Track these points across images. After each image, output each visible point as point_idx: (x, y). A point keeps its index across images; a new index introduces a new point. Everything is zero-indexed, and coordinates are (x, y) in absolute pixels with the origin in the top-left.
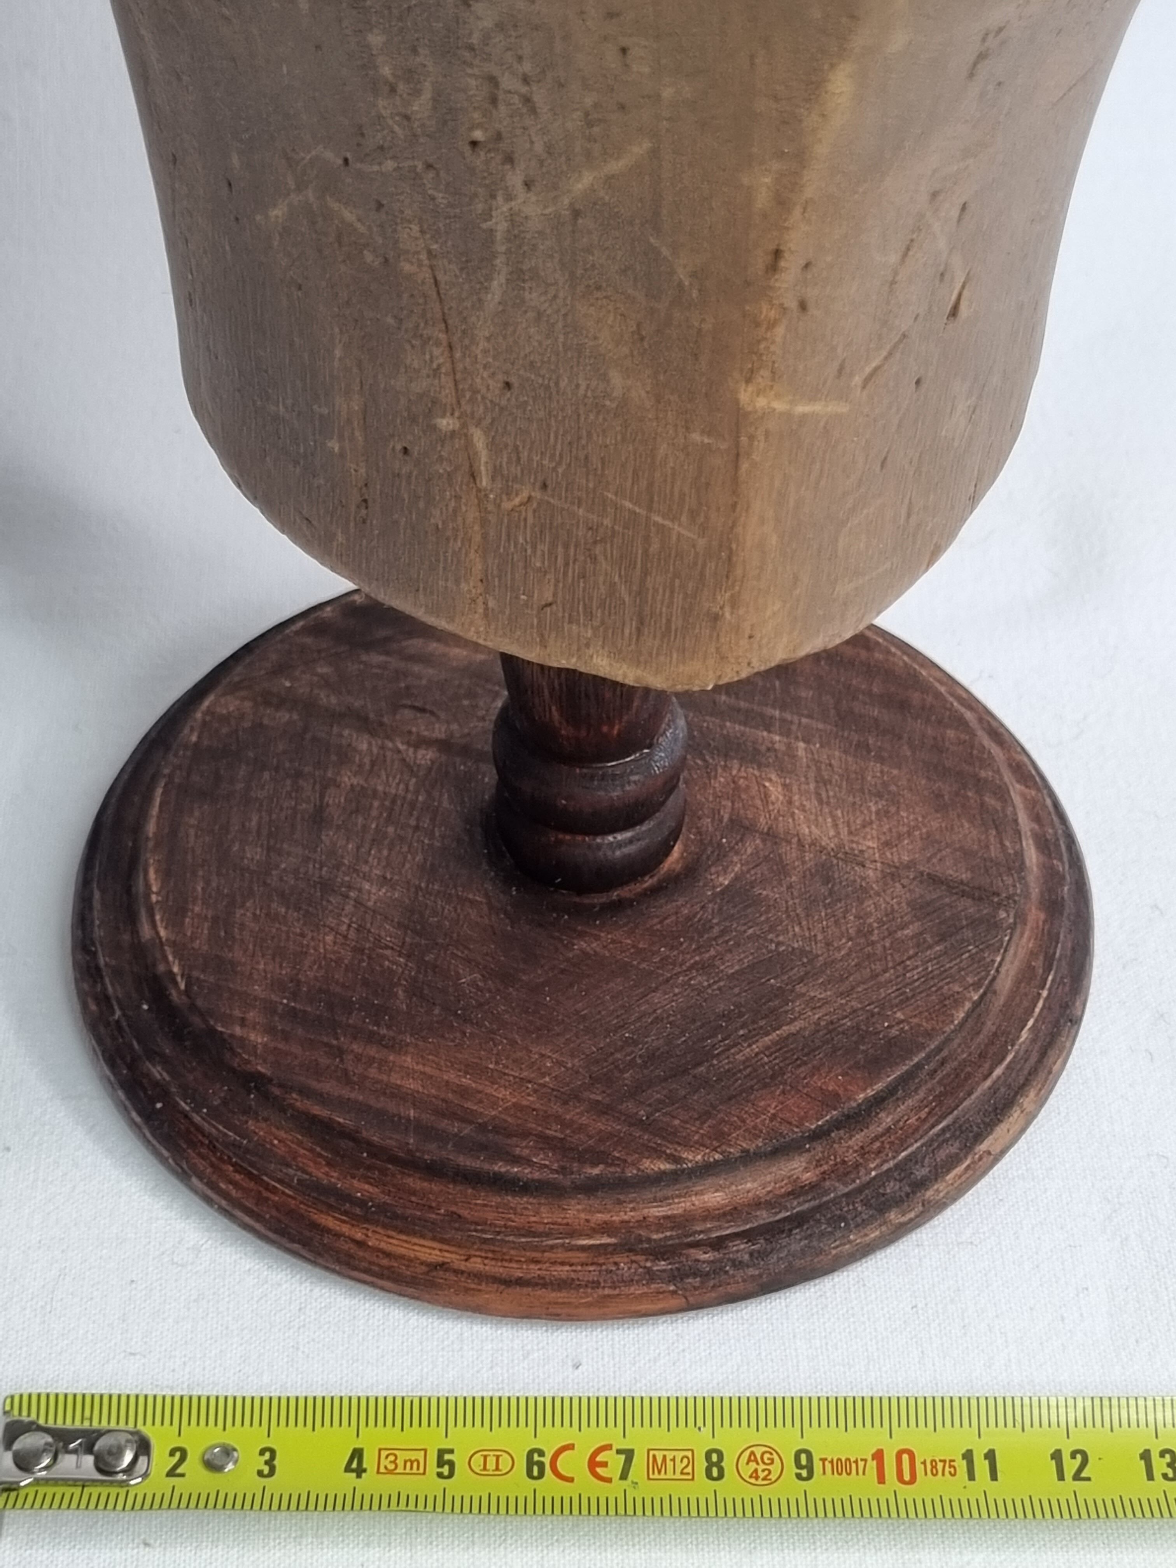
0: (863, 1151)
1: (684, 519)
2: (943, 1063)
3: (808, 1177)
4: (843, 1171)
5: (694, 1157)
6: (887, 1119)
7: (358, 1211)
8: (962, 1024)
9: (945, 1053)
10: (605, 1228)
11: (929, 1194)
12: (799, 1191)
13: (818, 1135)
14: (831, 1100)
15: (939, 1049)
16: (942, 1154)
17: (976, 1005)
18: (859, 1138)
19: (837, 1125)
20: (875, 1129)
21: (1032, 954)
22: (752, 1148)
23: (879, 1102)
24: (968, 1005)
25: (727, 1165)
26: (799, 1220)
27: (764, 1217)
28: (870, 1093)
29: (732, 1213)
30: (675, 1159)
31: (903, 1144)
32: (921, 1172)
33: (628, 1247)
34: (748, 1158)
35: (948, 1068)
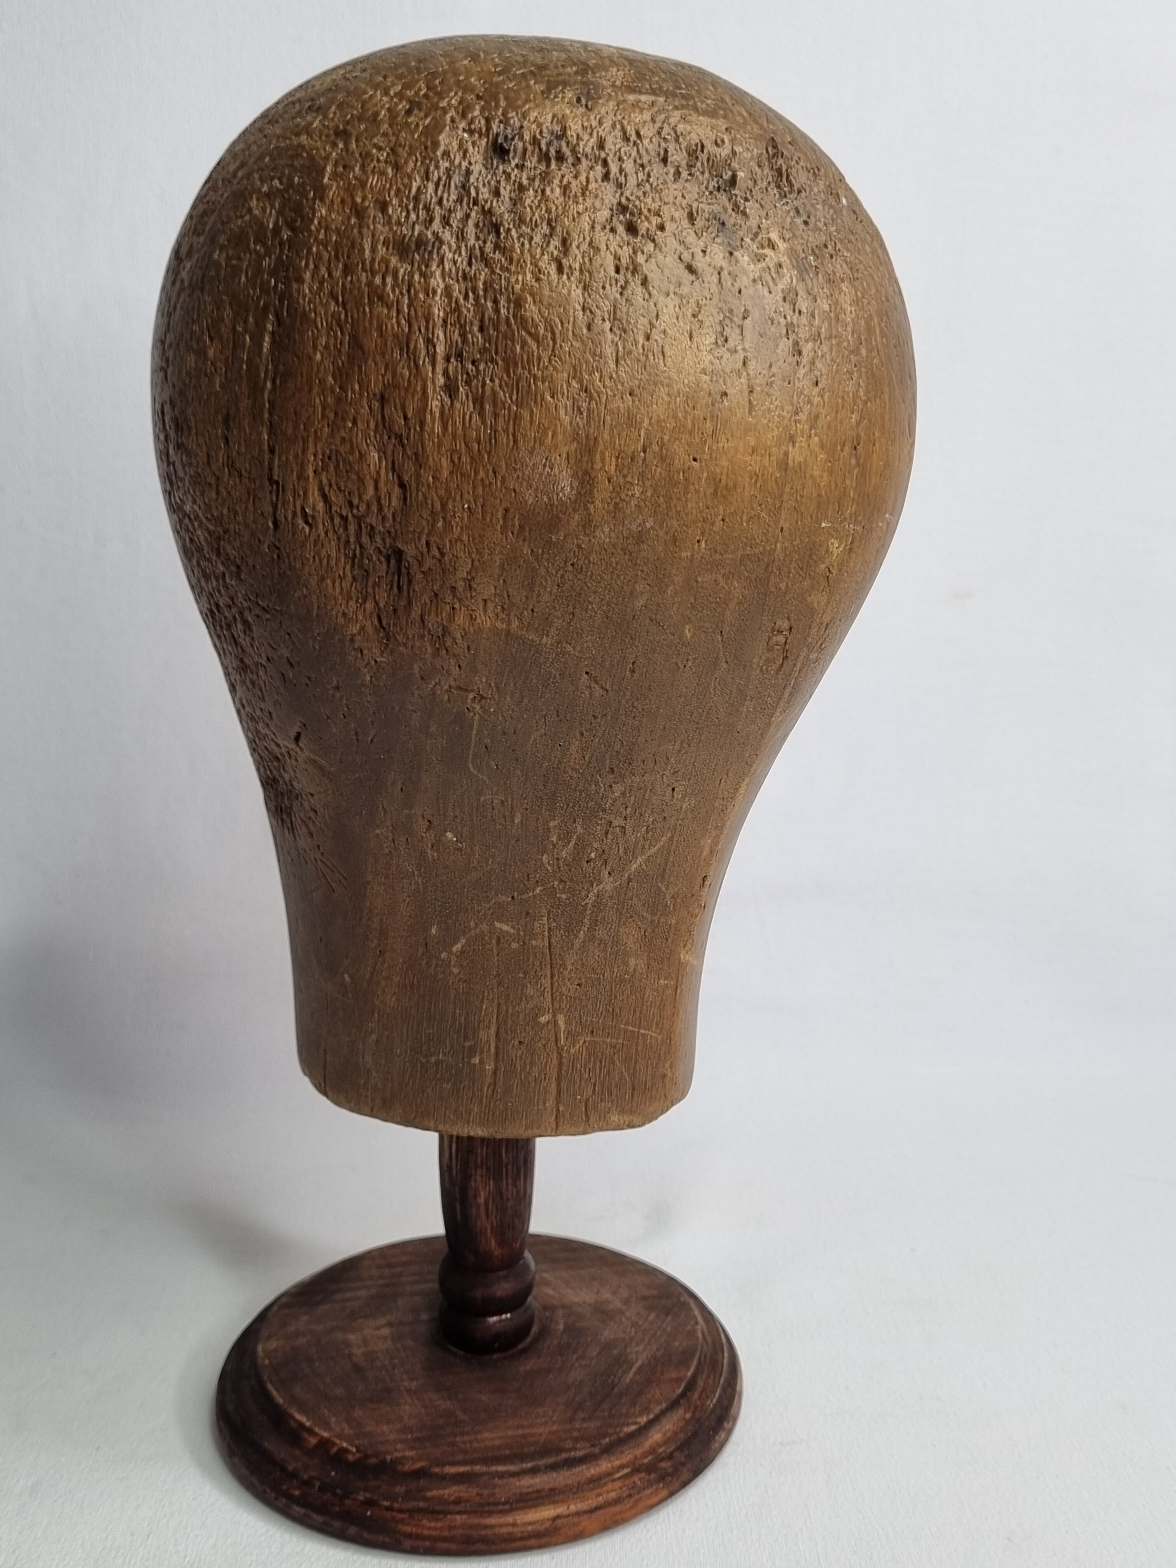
1: (654, 1027)
7: (507, 1507)
10: (622, 1467)
20: (700, 1388)
22: (661, 1409)
25: (657, 1419)
26: (694, 1437)
27: (682, 1438)
29: (668, 1441)
30: (636, 1423)
31: (714, 1391)
32: (724, 1404)
33: (637, 1470)
34: (663, 1414)
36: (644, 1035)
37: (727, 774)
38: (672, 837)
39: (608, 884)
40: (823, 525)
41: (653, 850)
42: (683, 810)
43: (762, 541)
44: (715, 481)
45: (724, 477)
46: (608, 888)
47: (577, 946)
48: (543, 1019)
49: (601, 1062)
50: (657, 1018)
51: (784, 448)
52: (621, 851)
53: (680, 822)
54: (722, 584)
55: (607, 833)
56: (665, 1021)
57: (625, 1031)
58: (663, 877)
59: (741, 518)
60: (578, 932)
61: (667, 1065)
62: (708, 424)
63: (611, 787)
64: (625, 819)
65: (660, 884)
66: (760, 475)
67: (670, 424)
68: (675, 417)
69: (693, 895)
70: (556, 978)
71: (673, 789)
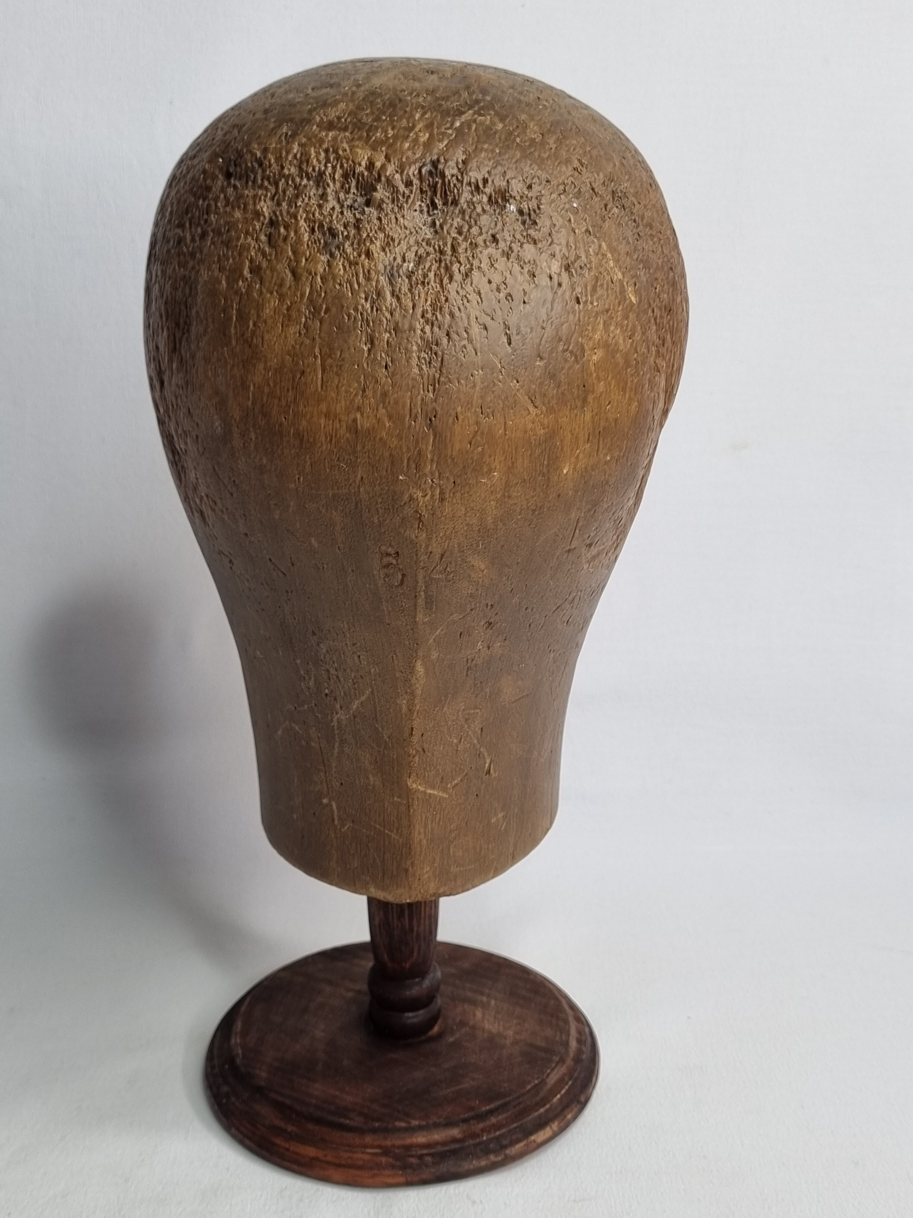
0: (483, 1130)
2: (519, 1104)
3: (459, 1136)
4: (474, 1136)
5: (415, 1123)
6: (493, 1120)
8: (529, 1091)
9: (521, 1100)
10: (378, 1147)
11: (508, 1152)
12: (454, 1140)
13: (465, 1121)
14: (472, 1109)
15: (518, 1098)
16: (514, 1137)
17: (536, 1085)
18: (481, 1125)
19: (473, 1118)
20: (488, 1123)
21: (565, 1074)
22: (438, 1121)
23: (491, 1112)
24: (533, 1084)
25: (428, 1127)
26: (454, 1152)
27: (440, 1149)
28: (488, 1108)
29: (428, 1146)
30: (408, 1122)
31: (499, 1129)
32: (505, 1142)
33: (386, 1155)
34: (436, 1126)
35: (521, 1106)
36: (388, 835)
37: (395, 654)
38: (372, 692)
39: (342, 716)
40: (401, 478)
41: (363, 698)
42: (372, 673)
43: (346, 485)
44: (299, 436)
45: (305, 434)
46: (343, 717)
47: (335, 755)
48: (325, 801)
49: (360, 844)
50: (396, 825)
51: (352, 416)
52: (342, 694)
53: (373, 682)
54: (324, 511)
55: (329, 679)
56: (403, 829)
57: (375, 828)
58: (377, 721)
59: (325, 466)
60: (334, 745)
61: (409, 862)
62: (290, 393)
63: (319, 645)
64: (336, 670)
65: (377, 726)
66: (334, 435)
67: (266, 390)
68: (269, 385)
69: (405, 740)
70: (327, 774)
71: (359, 656)
